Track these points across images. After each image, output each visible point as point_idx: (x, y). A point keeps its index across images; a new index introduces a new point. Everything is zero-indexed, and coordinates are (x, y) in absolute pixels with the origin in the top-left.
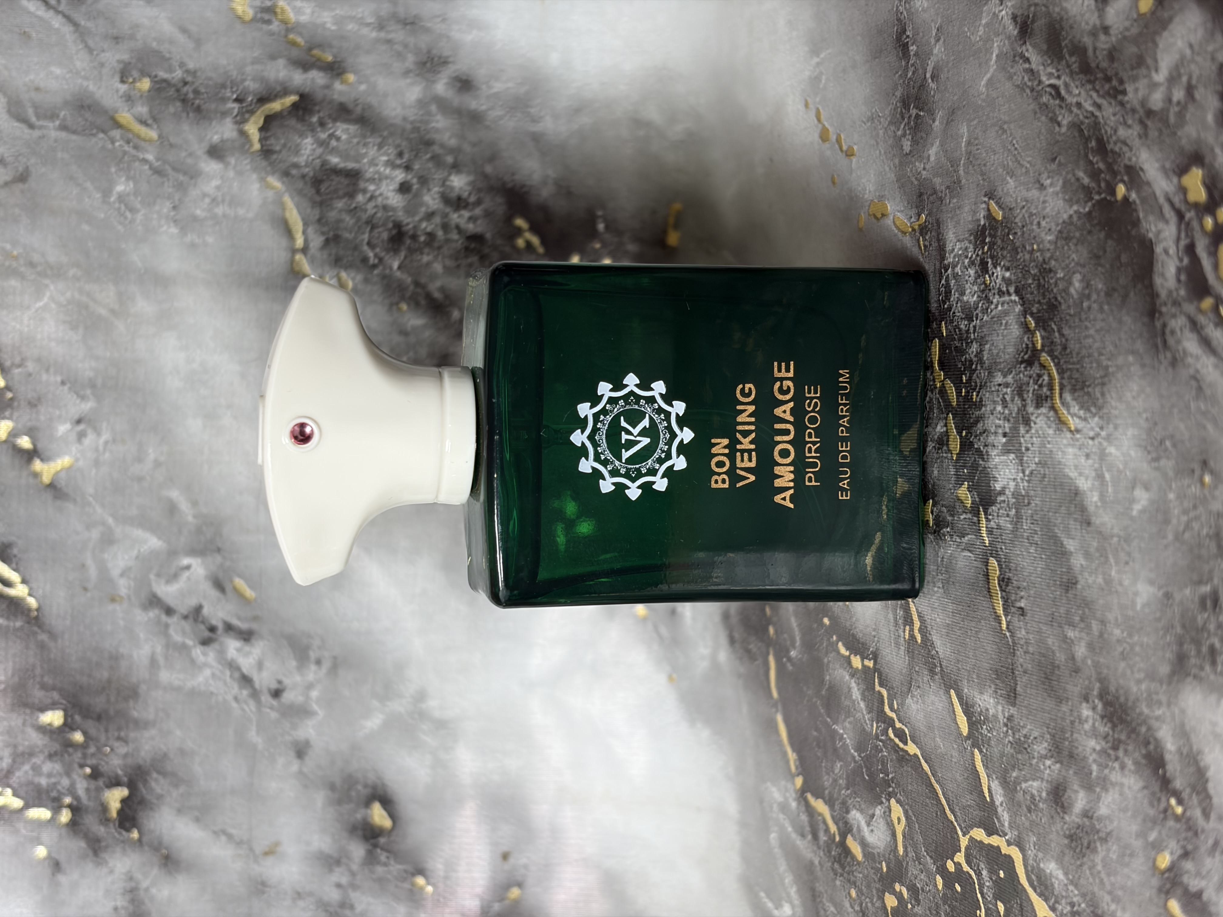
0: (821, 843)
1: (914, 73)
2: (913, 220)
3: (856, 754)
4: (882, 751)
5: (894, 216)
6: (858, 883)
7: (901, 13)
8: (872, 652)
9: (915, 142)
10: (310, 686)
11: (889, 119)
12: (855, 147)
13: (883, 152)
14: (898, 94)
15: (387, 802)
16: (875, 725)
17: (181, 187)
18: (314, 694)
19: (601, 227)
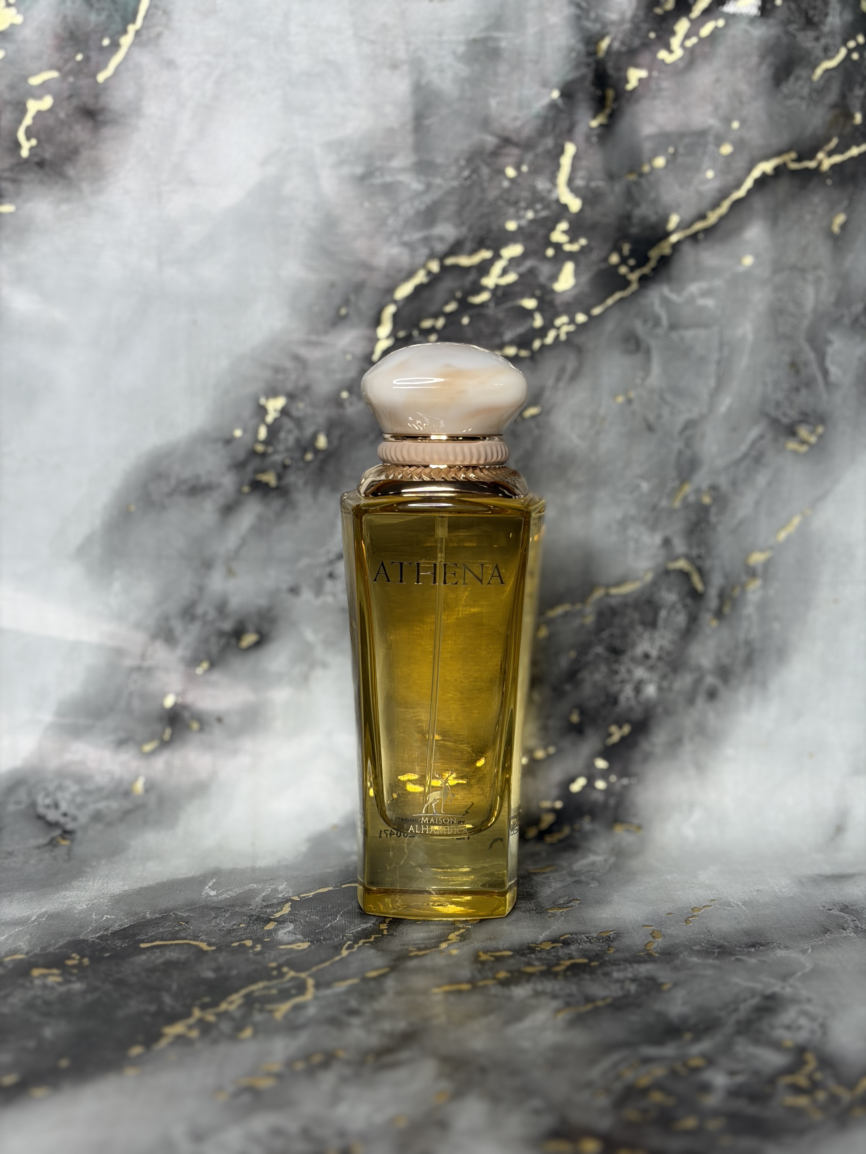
0: (264, 910)
1: (739, 951)
2: (654, 950)
3: (328, 926)
4: (337, 938)
5: (655, 942)
6: (250, 928)
7: (772, 944)
8: (393, 934)
9: (699, 952)
10: (334, 595)
11: (711, 939)
12: (691, 924)
13: (691, 937)
14: (726, 943)
15: (258, 644)
16: (350, 935)
17: (645, 521)
18: (330, 599)
19: (625, 781)
